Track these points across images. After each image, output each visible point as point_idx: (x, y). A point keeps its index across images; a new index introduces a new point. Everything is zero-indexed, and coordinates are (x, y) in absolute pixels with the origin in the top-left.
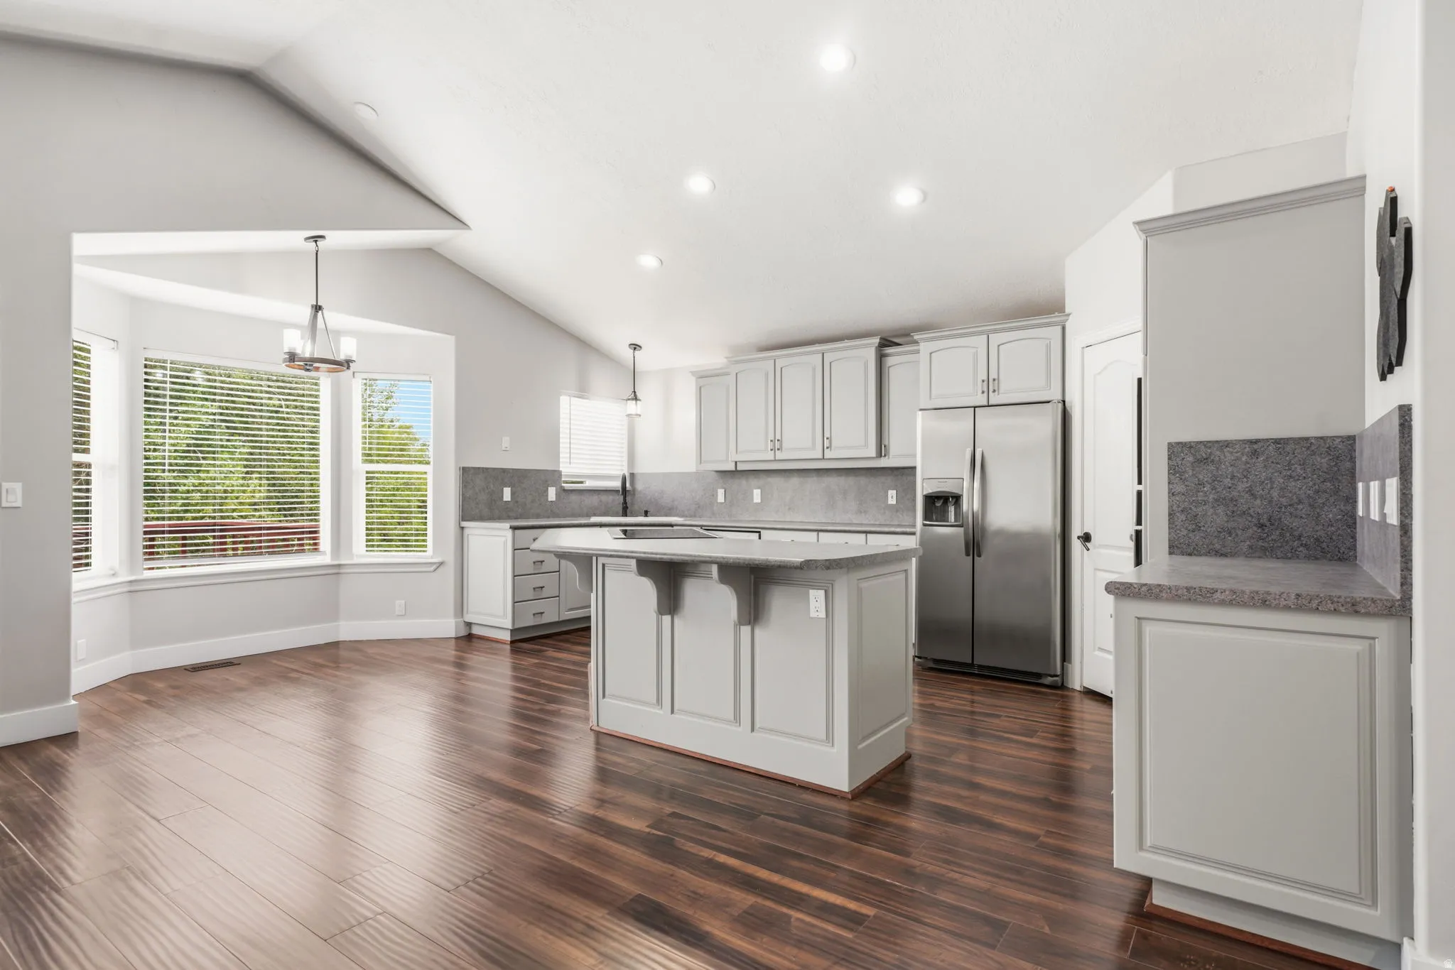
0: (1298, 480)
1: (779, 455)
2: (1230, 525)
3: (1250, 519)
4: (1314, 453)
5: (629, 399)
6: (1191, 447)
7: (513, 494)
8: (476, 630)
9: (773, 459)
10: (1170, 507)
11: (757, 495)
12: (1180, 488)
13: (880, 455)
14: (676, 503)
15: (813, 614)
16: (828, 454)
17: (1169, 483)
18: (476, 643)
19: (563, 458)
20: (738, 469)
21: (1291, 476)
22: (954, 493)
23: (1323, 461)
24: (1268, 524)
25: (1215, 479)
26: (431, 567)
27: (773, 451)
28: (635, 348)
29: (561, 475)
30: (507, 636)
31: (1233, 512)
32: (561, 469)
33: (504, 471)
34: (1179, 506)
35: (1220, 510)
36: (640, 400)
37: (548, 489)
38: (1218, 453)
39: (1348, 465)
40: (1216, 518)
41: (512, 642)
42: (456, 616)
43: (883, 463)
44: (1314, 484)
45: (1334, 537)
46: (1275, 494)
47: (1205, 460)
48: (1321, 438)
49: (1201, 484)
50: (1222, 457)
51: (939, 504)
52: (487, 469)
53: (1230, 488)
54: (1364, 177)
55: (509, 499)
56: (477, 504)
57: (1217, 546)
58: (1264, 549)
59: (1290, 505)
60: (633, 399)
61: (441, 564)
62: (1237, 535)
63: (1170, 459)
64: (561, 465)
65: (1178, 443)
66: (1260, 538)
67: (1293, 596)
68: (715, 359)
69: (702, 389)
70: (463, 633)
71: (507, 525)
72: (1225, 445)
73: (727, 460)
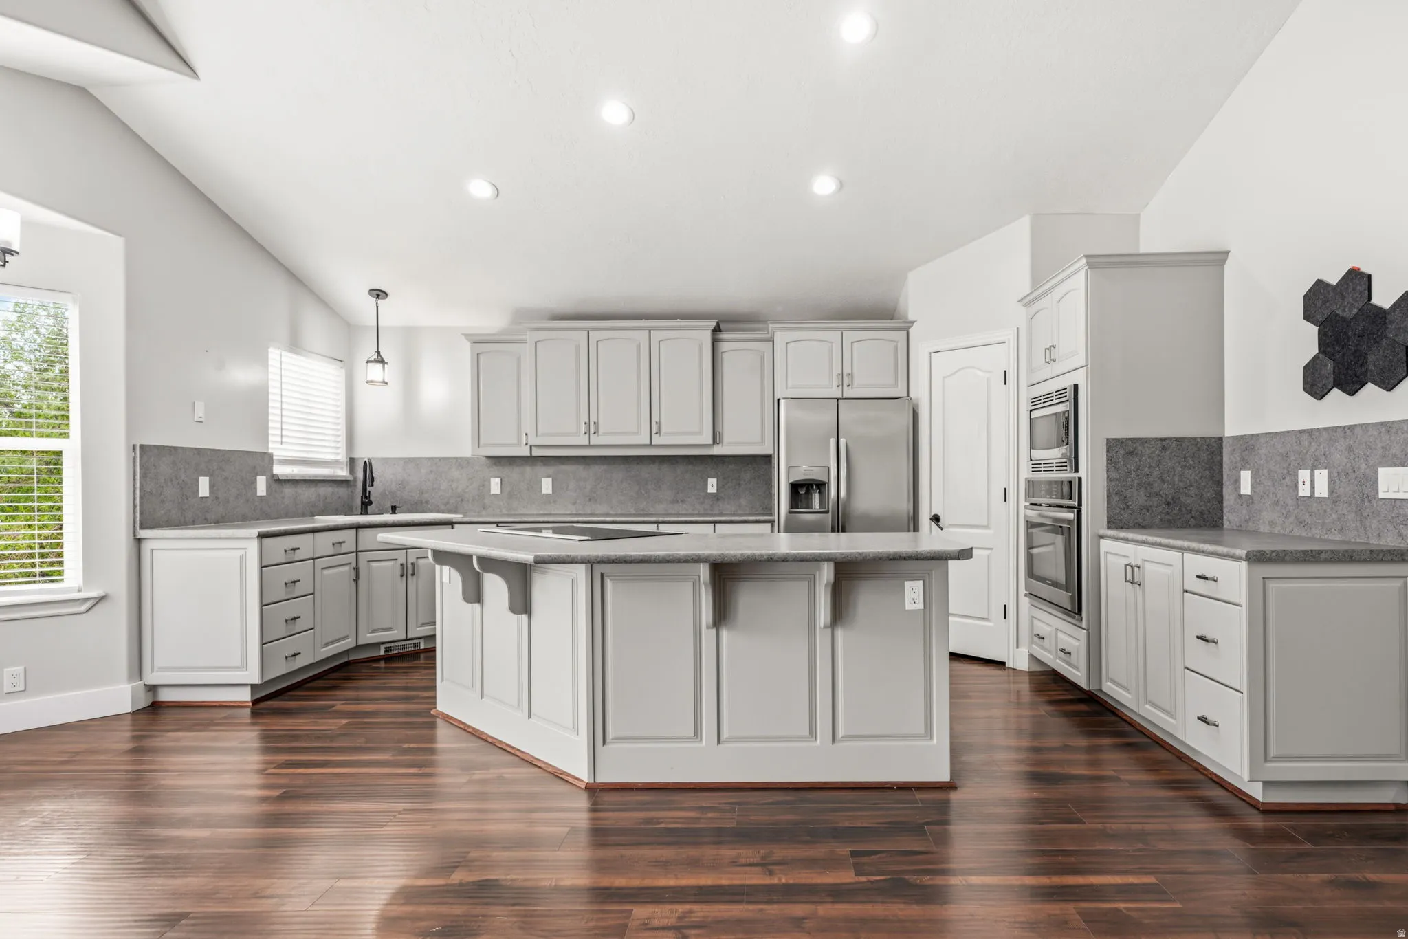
0: (1190, 469)
1: (595, 440)
2: (1149, 503)
3: (1160, 498)
4: (1199, 449)
5: (371, 362)
6: (1122, 443)
7: (212, 486)
8: (166, 696)
9: (587, 443)
10: (1108, 490)
11: (547, 486)
12: (1115, 475)
13: (715, 441)
14: (426, 495)
15: (909, 606)
16: (657, 440)
17: (1108, 471)
18: (168, 716)
19: (273, 435)
20: (533, 455)
21: (1186, 466)
22: (820, 481)
23: (1204, 455)
24: (1172, 502)
25: (1138, 468)
26: (81, 605)
27: (587, 435)
28: (378, 295)
29: (272, 460)
30: (245, 696)
31: (1150, 494)
32: (270, 451)
33: (198, 451)
34: (1114, 490)
35: (1142, 493)
36: (387, 363)
37: (256, 479)
38: (1140, 448)
39: (1219, 458)
40: (1139, 498)
41: (255, 702)
42: (130, 678)
43: (717, 451)
44: (1199, 472)
45: (1211, 510)
46: (1176, 479)
47: (1131, 453)
48: (1204, 438)
49: (1129, 472)
50: (1143, 451)
51: (802, 492)
52: (175, 448)
53: (1148, 475)
54: (1228, 253)
55: (207, 494)
56: (163, 501)
57: (1140, 521)
58: (1169, 521)
59: (1185, 488)
60: (376, 361)
61: (101, 599)
62: (1152, 511)
63: (1108, 451)
64: (271, 445)
65: (1114, 439)
66: (1168, 513)
67: (1368, 552)
68: (492, 322)
69: (481, 356)
70: (143, 703)
71: (254, 532)
72: (1144, 441)
73: (519, 443)
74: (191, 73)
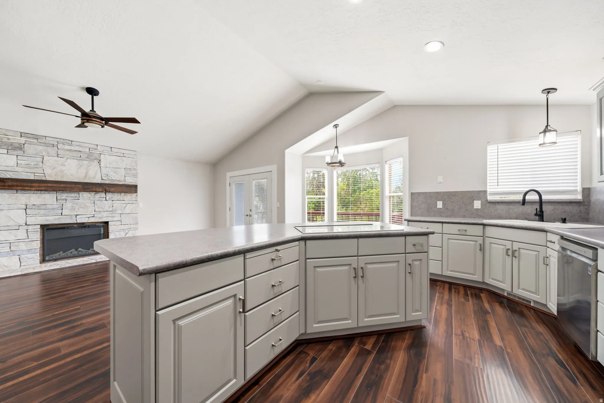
5: (542, 132)
7: (444, 205)
19: (490, 182)
28: (549, 92)
29: (487, 193)
32: (487, 190)
33: (437, 193)
37: (473, 202)
52: (426, 193)
55: (441, 207)
56: (420, 209)
60: (546, 131)
64: (488, 187)
74: (381, 92)
